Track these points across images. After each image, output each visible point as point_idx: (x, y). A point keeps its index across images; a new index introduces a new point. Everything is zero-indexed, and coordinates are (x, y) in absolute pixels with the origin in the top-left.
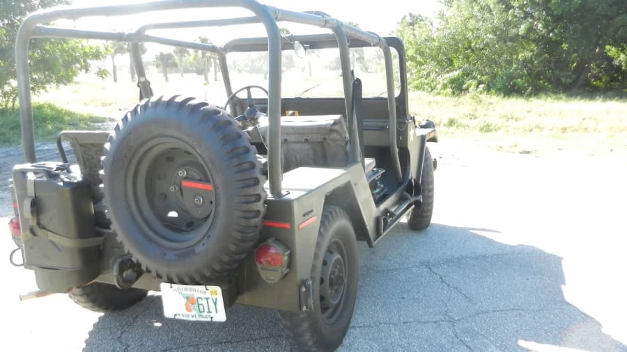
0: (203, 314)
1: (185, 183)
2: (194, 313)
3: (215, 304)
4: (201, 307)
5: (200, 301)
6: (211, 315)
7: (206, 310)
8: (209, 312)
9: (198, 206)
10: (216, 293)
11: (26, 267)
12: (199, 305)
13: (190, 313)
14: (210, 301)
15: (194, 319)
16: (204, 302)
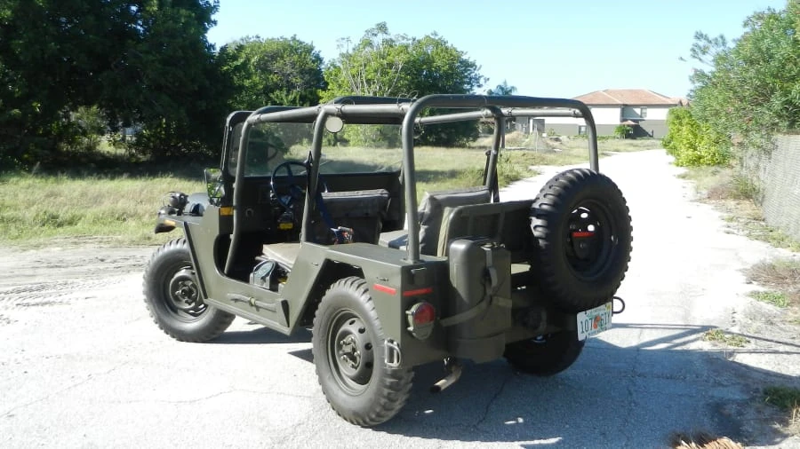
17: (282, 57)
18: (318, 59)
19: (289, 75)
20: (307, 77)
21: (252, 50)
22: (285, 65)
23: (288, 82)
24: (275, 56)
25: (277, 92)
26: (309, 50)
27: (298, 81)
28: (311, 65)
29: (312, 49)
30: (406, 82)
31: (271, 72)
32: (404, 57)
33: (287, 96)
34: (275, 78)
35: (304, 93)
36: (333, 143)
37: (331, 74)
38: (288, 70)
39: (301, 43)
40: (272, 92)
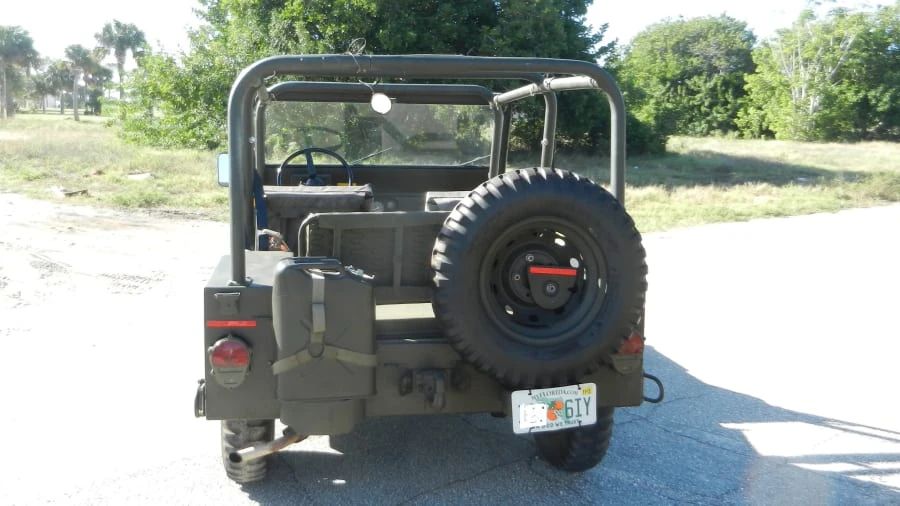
0: (571, 420)
1: (533, 270)
2: (560, 420)
3: (587, 404)
4: (569, 411)
5: (569, 405)
6: (580, 419)
7: (575, 413)
8: (579, 415)
9: (552, 296)
10: (589, 391)
11: (208, 418)
12: (567, 409)
13: (554, 422)
14: (582, 403)
15: (560, 427)
16: (574, 405)
17: (706, 38)
18: (752, 38)
19: (712, 57)
20: (734, 59)
21: (671, 31)
22: (709, 46)
23: (710, 65)
24: (698, 37)
25: (695, 78)
26: (740, 28)
27: (722, 64)
28: (739, 45)
29: (744, 27)
30: (858, 61)
31: (691, 55)
32: (857, 30)
33: (706, 82)
34: (695, 61)
35: (728, 78)
36: (757, 135)
37: (761, 54)
38: (712, 51)
39: (732, 20)
40: (689, 78)
